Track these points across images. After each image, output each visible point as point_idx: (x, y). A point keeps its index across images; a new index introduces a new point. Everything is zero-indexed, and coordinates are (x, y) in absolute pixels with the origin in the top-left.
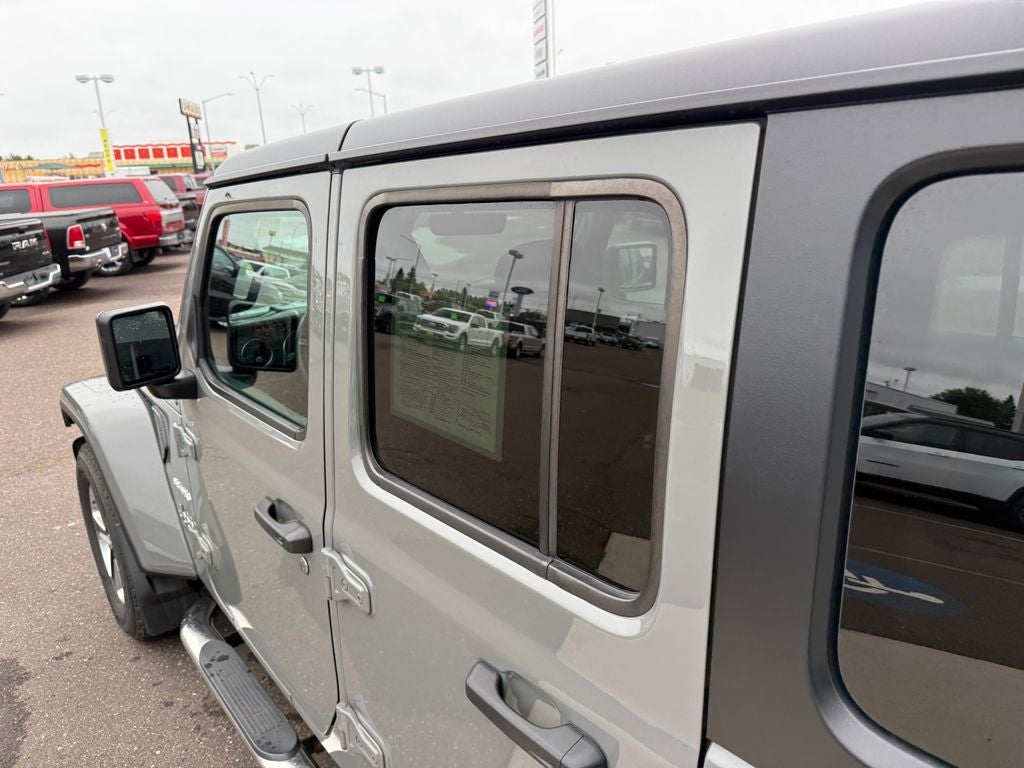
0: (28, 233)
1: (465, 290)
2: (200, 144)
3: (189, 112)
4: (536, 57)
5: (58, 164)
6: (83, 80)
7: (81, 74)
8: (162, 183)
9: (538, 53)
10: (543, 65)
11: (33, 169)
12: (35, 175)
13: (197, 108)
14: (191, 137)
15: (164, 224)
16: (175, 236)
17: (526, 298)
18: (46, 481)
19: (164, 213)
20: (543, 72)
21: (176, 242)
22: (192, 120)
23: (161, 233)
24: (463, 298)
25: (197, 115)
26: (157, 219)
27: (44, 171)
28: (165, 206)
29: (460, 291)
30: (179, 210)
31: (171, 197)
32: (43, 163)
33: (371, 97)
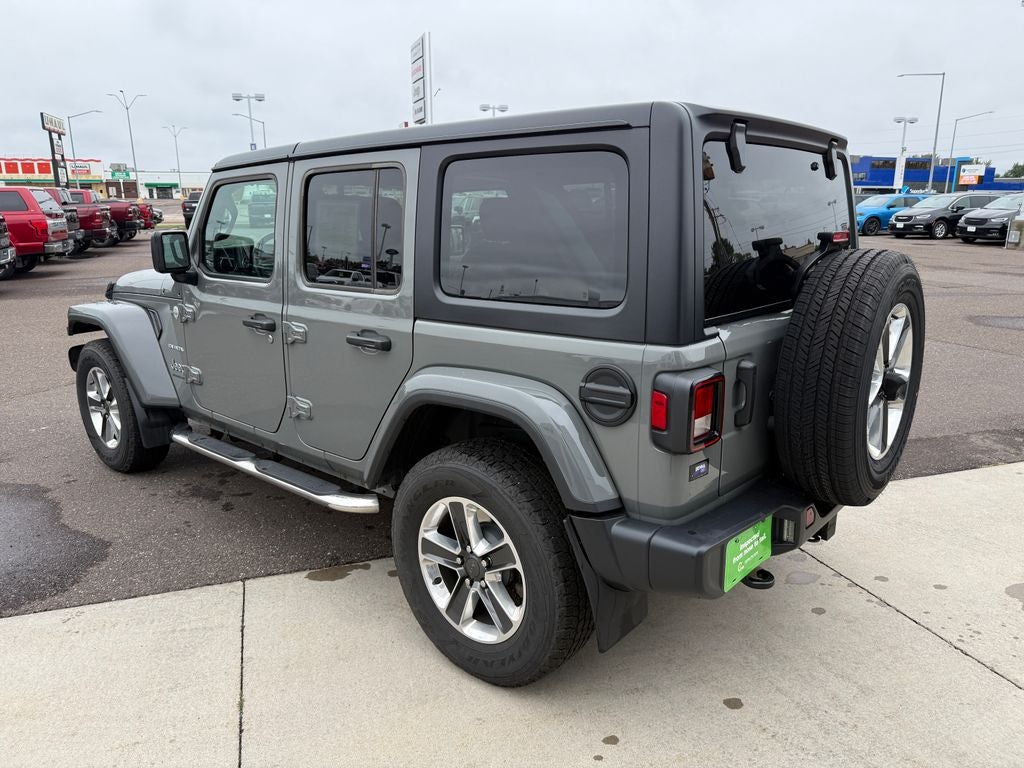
1: (347, 258)
2: (63, 160)
3: (52, 128)
4: (413, 96)
8: (46, 193)
9: (417, 91)
10: (421, 103)
13: (61, 124)
14: (53, 153)
15: (50, 232)
16: (60, 244)
17: (395, 256)
19: (50, 222)
20: (421, 109)
21: (61, 250)
22: (55, 136)
23: (47, 242)
24: (346, 263)
25: (60, 131)
26: (44, 228)
28: (50, 215)
29: (344, 259)
30: (65, 220)
31: (57, 209)
33: (251, 123)
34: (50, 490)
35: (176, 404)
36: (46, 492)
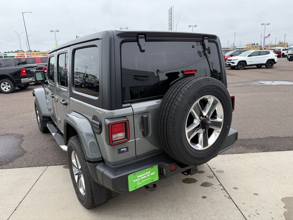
0: (34, 68)
4: (169, 24)
5: (46, 53)
6: (52, 31)
7: (51, 30)
9: (169, 23)
10: (171, 26)
11: (39, 54)
12: (40, 56)
18: (32, 114)
20: (170, 28)
27: (42, 55)
32: (42, 52)
34: (24, 136)
35: (49, 116)
36: (23, 137)
